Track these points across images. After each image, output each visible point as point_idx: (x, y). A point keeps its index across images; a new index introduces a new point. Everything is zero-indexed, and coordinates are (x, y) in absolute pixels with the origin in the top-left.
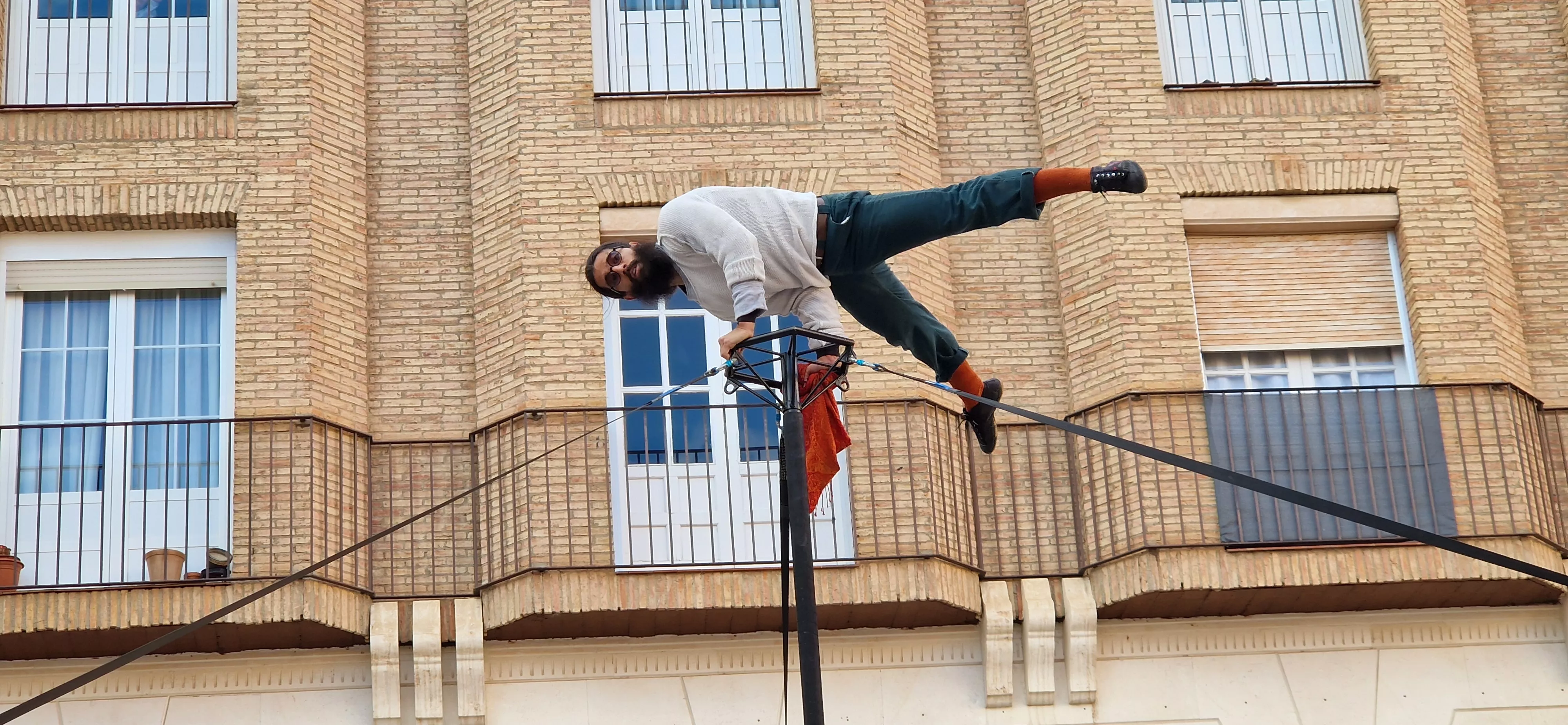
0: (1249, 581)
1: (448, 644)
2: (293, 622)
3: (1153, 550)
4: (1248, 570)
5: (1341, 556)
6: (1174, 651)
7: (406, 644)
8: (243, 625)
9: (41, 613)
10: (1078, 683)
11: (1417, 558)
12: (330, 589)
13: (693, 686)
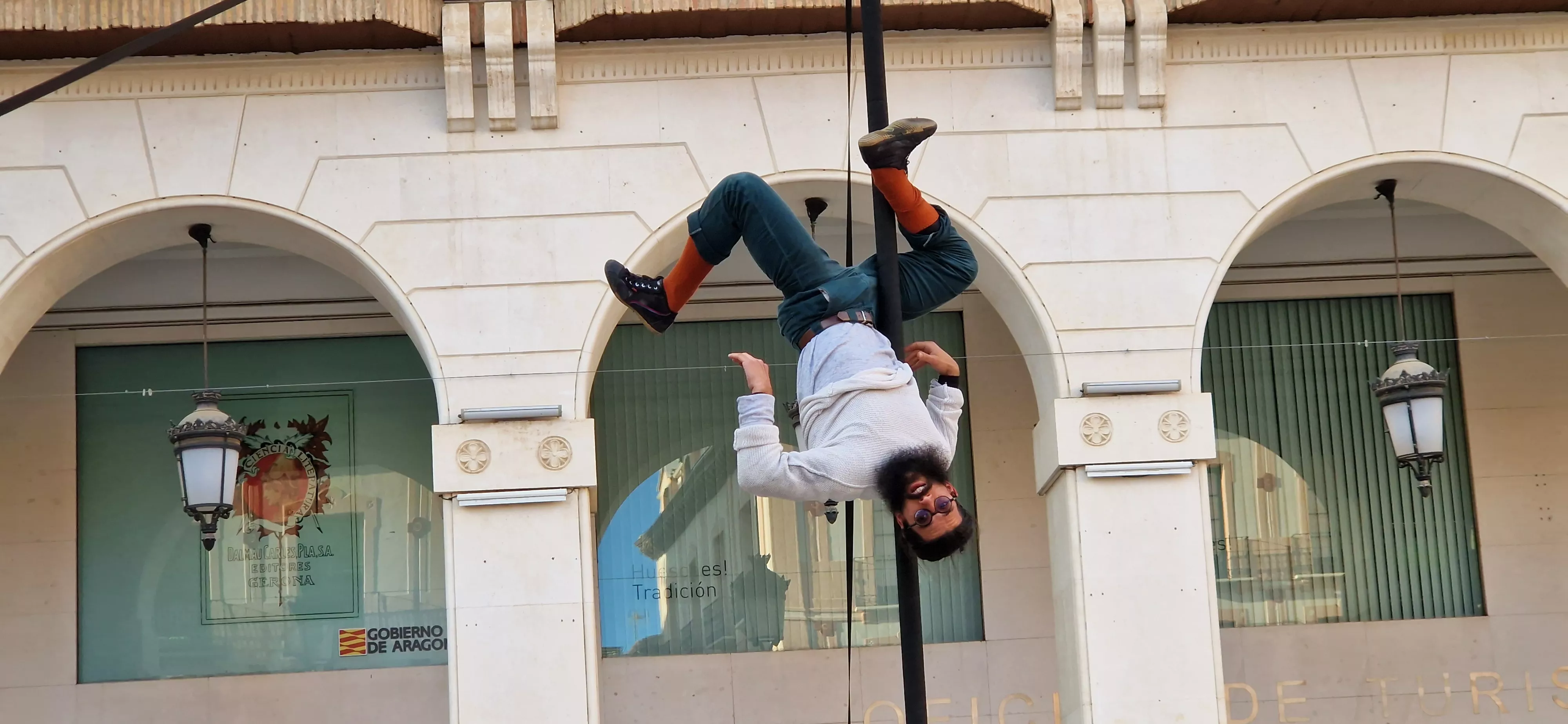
1: (520, 46)
2: (365, 22)
6: (1243, 57)
7: (478, 45)
8: (316, 25)
9: (115, 10)
10: (1147, 87)
13: (763, 85)
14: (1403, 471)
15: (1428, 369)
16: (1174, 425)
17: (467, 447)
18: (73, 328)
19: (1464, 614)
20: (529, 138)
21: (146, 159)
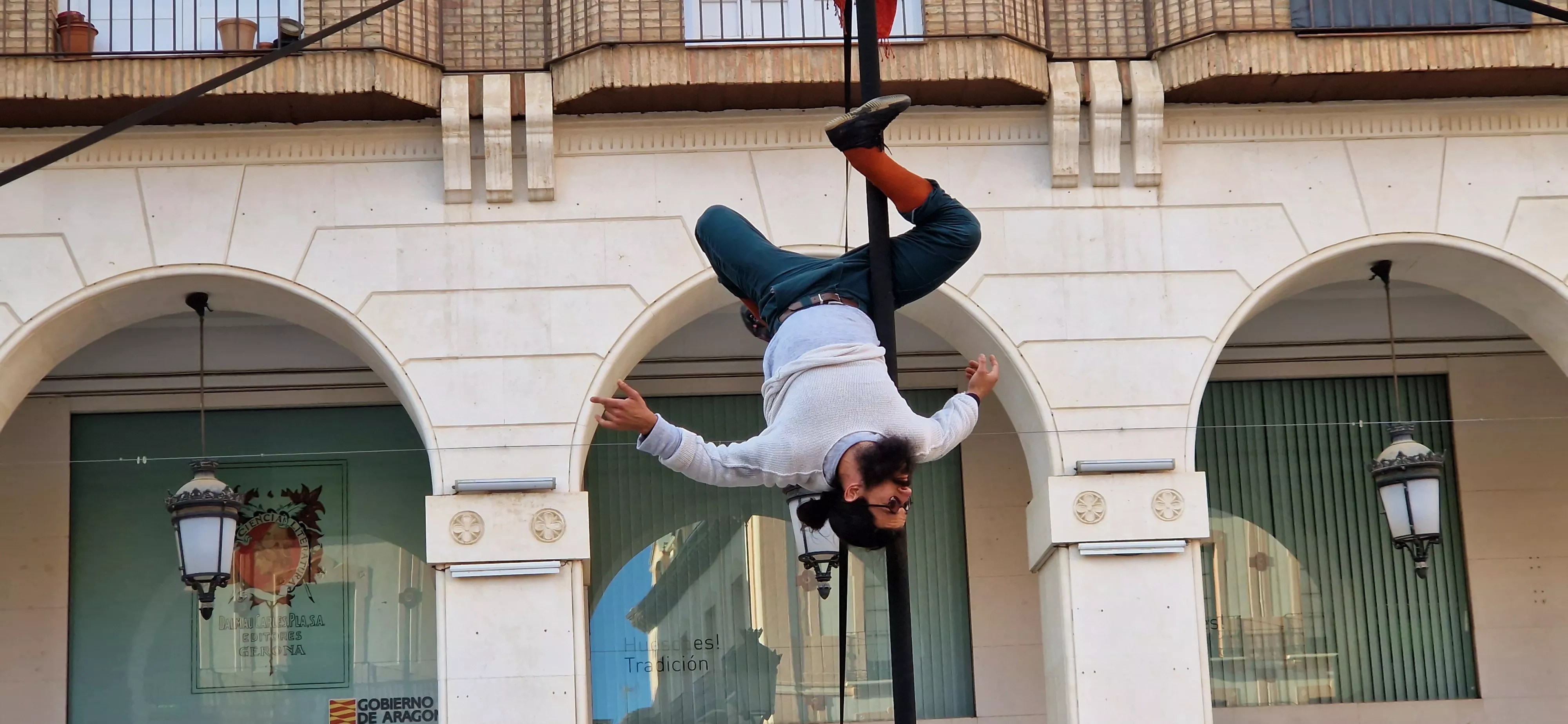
0: (1318, 67)
1: (518, 118)
2: (365, 93)
3: (1222, 34)
4: (1318, 56)
5: (1413, 43)
6: (1240, 137)
7: (476, 118)
8: (316, 96)
9: (116, 77)
10: (1144, 165)
11: (1490, 45)
12: (401, 62)
13: (761, 159)
14: (1397, 553)
15: (1424, 450)
16: (1168, 504)
17: (460, 518)
18: (68, 395)
19: (1457, 696)
20: (525, 210)
21: (143, 227)
